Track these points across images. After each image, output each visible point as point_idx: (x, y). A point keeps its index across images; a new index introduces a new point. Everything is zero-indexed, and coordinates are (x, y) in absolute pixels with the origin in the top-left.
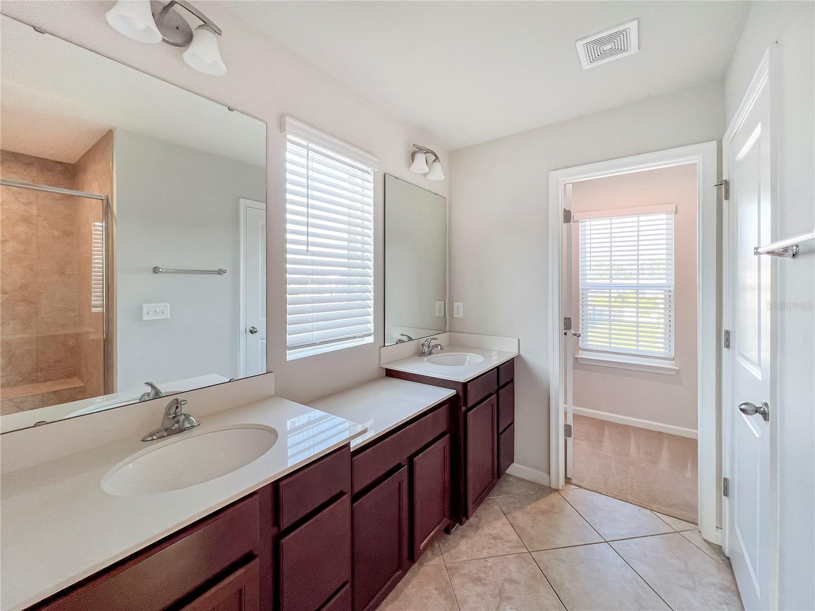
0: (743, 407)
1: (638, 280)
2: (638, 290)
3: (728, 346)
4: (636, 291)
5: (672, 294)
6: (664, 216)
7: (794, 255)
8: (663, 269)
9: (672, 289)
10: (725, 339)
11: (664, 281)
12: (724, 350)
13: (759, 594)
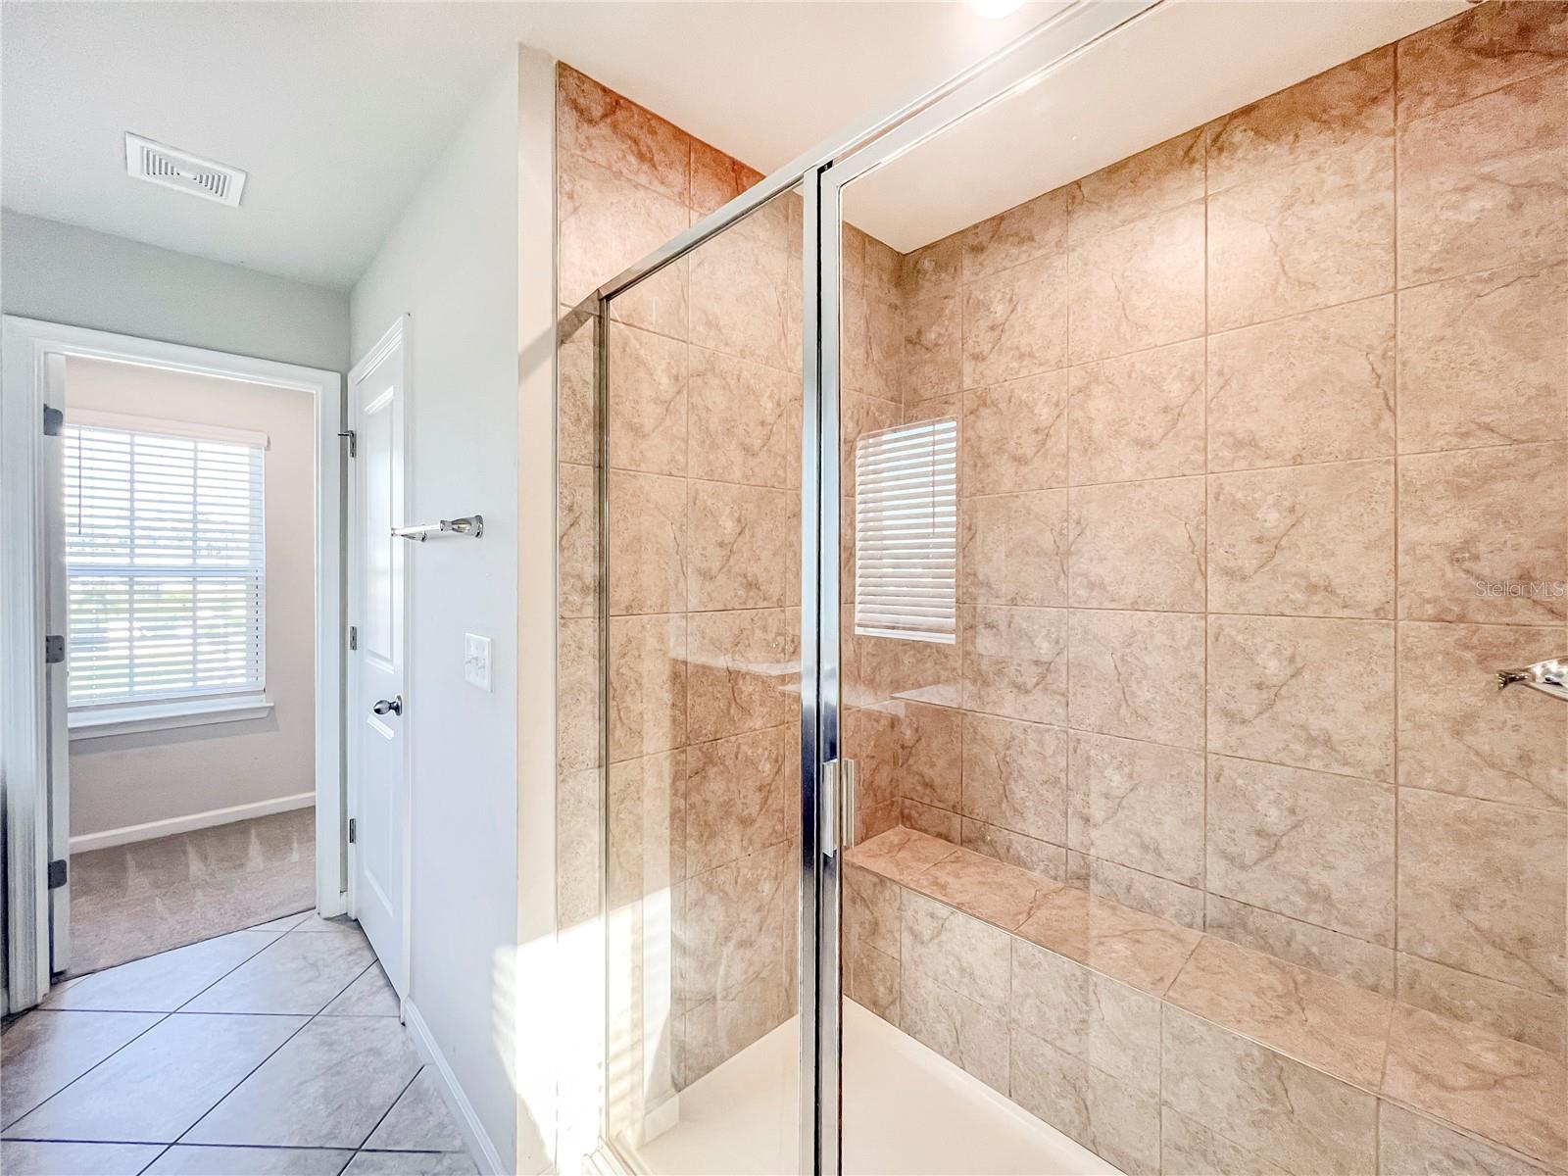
0: (377, 707)
1: (195, 559)
2: (194, 578)
3: (354, 648)
4: (190, 579)
5: (261, 583)
6: (246, 450)
7: (423, 539)
8: (245, 541)
9: (262, 574)
10: (350, 639)
11: (246, 562)
12: (350, 652)
13: (391, 914)
